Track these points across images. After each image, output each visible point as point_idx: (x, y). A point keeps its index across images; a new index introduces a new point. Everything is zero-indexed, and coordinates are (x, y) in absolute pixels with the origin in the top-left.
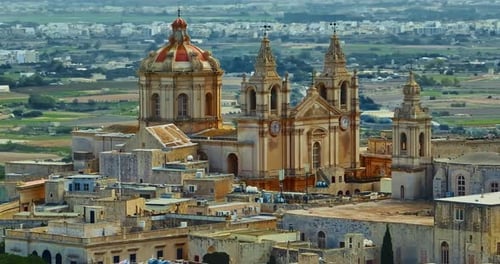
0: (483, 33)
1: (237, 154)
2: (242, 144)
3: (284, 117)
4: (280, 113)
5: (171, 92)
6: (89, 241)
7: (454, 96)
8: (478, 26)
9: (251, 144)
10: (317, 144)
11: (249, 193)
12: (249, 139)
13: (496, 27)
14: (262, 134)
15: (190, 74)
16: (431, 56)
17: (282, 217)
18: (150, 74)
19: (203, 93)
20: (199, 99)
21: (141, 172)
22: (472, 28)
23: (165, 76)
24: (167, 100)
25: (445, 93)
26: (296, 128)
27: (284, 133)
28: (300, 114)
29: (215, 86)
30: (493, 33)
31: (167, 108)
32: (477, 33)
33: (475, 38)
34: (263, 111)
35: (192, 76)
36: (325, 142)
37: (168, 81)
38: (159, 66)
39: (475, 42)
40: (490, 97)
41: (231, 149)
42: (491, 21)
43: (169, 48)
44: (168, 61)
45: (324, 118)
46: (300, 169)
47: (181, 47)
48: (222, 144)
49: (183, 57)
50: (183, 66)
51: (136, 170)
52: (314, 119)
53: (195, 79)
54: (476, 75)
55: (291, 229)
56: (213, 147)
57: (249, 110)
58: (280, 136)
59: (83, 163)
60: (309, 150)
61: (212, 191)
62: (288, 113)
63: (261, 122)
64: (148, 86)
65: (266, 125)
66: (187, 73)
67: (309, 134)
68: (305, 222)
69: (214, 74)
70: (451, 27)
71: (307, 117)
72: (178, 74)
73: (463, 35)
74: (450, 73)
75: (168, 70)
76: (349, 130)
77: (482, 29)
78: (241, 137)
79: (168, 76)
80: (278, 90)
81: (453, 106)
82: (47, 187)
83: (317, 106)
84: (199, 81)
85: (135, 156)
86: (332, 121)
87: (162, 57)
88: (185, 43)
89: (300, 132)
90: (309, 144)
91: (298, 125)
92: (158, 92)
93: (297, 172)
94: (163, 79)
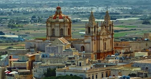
0: (15, 12)
1: (84, 46)
2: (86, 43)
3: (97, 35)
4: (96, 34)
5: (59, 28)
6: (87, 71)
7: (24, 30)
8: (14, 10)
9: (89, 43)
10: (105, 43)
11: (112, 57)
12: (88, 41)
13: (19, 10)
14: (92, 40)
15: (64, 23)
16: (5, 19)
17: (133, 63)
18: (51, 23)
19: (68, 28)
20: (67, 30)
21: (59, 52)
22: (12, 10)
23: (56, 23)
24: (57, 30)
25: (21, 30)
26: (101, 38)
27: (97, 39)
28: (101, 34)
29: (70, 26)
30: (18, 12)
31: (57, 33)
32: (13, 12)
33: (13, 13)
34: (93, 33)
35: (65, 23)
36: (107, 42)
37: (57, 25)
38: (54, 20)
39: (14, 15)
40: (35, 31)
41: (82, 45)
42: (17, 8)
43: (57, 15)
44: (57, 19)
45: (107, 35)
46: (101, 50)
47: (60, 15)
48: (79, 43)
49: (61, 18)
50: (61, 20)
51: (57, 51)
52: (105, 35)
53: (66, 24)
54: (25, 24)
55: (138, 67)
56: (76, 44)
57: (88, 33)
58: (96, 41)
59: (33, 49)
60: (103, 44)
61: (90, 57)
62: (98, 34)
63: (92, 36)
64: (51, 26)
65: (93, 37)
66: (63, 22)
67: (103, 40)
68: (141, 65)
69: (70, 23)
70: (5, 10)
71: (103, 35)
72: (61, 23)
73: (9, 13)
74: (17, 24)
75: (57, 22)
76: (111, 39)
77: (15, 11)
78: (86, 41)
79: (57, 23)
80: (96, 27)
81: (26, 33)
82: (36, 57)
83: (105, 32)
84: (66, 25)
85: (57, 47)
86: (108, 36)
87: (55, 18)
88: (61, 14)
89: (102, 39)
90: (103, 43)
91: (101, 37)
92: (54, 28)
93: (101, 51)
94: (56, 24)
